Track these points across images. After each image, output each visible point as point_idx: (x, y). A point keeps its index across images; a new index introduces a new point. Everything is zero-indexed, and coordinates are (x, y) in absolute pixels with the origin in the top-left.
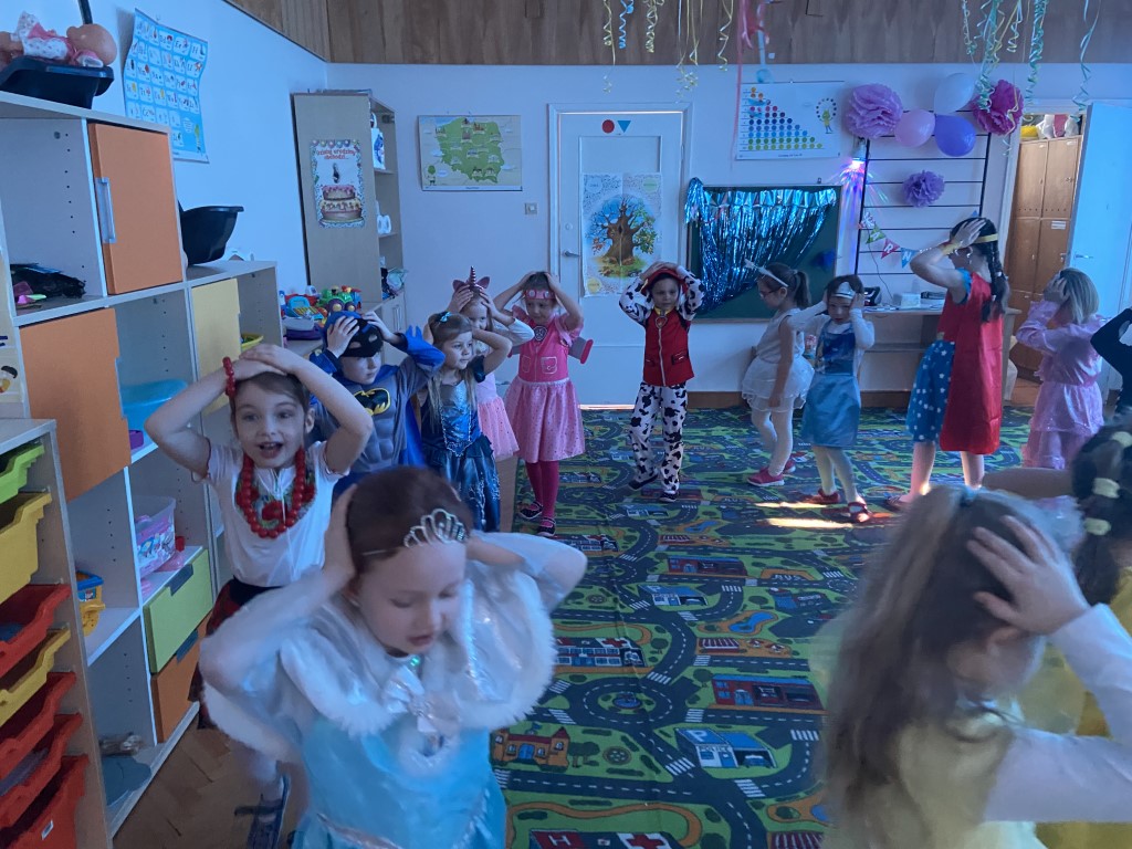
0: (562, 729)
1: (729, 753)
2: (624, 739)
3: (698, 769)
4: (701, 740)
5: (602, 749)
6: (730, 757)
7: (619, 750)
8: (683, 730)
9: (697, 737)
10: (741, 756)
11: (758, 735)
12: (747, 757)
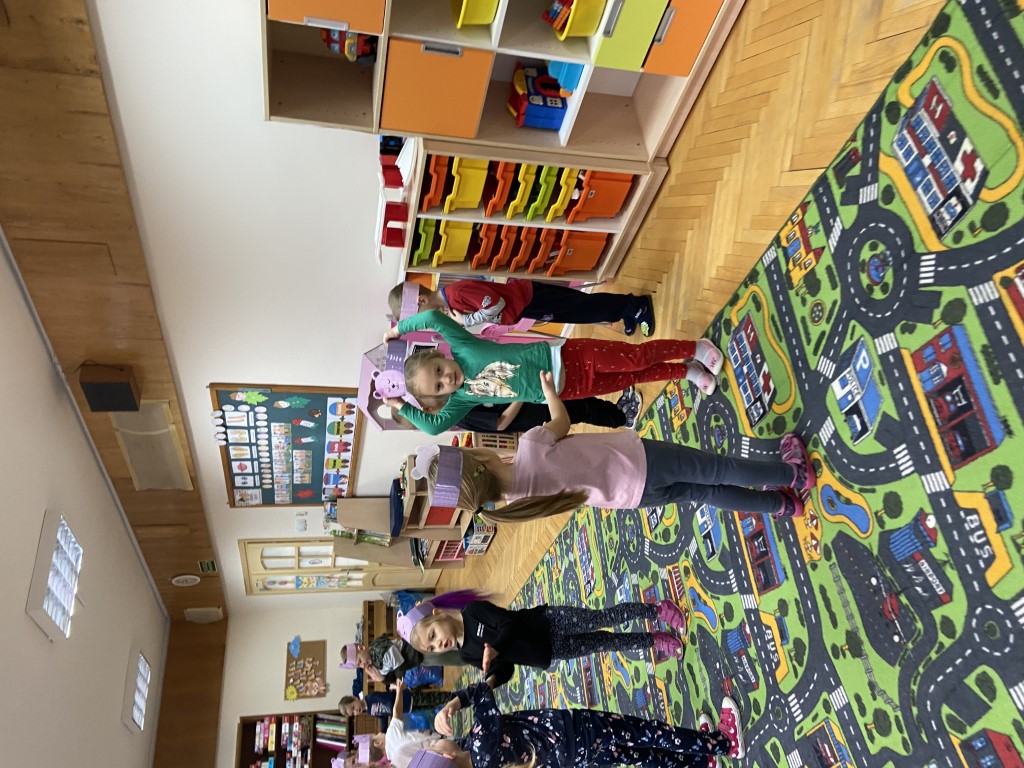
0: (823, 248)
1: (853, 399)
2: (835, 303)
3: (828, 382)
4: (858, 367)
5: (819, 296)
6: (850, 402)
7: (822, 310)
8: (863, 345)
9: (861, 361)
10: (855, 410)
11: (885, 416)
12: (855, 417)
